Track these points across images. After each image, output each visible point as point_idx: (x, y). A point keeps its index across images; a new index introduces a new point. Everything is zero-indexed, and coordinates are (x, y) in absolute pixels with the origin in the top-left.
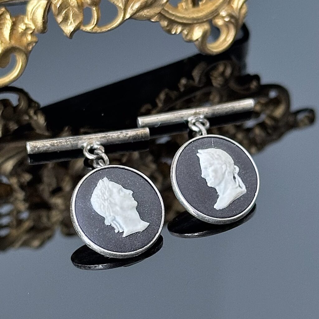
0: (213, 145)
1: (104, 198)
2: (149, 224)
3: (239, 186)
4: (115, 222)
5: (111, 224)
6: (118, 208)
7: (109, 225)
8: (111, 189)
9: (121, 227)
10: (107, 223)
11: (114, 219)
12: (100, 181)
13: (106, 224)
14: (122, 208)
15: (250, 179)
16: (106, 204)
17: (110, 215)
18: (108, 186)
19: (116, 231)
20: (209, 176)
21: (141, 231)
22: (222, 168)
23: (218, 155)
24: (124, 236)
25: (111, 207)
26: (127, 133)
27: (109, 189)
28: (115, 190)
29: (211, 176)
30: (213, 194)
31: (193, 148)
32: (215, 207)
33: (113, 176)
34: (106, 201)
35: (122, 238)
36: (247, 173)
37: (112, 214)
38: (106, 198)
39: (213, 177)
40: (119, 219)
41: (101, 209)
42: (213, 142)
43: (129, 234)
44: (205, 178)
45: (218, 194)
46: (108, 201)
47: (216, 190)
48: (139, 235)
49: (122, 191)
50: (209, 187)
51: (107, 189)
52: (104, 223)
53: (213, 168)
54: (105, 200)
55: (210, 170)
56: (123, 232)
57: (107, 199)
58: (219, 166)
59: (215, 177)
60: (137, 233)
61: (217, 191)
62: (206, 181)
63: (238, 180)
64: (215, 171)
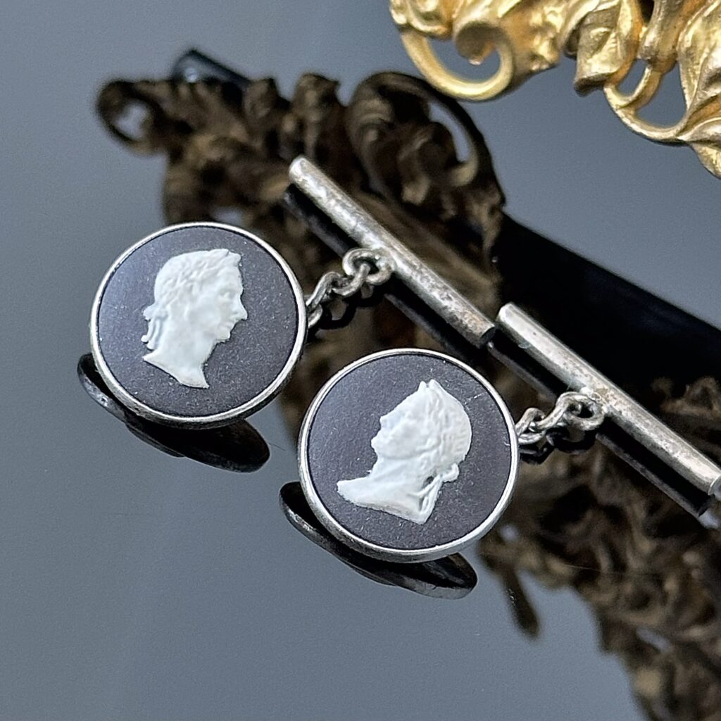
0: (470, 399)
1: (191, 273)
2: (207, 386)
3: (422, 500)
4: (158, 323)
5: (150, 320)
6: (187, 309)
7: (147, 319)
8: (219, 274)
9: (157, 339)
10: (148, 312)
11: (162, 319)
12: (226, 250)
13: (145, 312)
14: (193, 316)
15: (458, 514)
16: (180, 284)
17: (164, 306)
18: (222, 267)
19: (144, 339)
20: (392, 427)
21: (181, 382)
22: (425, 443)
23: (447, 417)
24: (146, 358)
25: (181, 298)
26: (452, 298)
27: (217, 272)
28: (221, 284)
29: (393, 432)
30: (362, 462)
31: (432, 369)
32: (340, 484)
33: (254, 266)
34: (185, 281)
35: (140, 357)
36: (464, 499)
37: (168, 307)
38: (192, 277)
39: (393, 436)
40: (169, 327)
41: (165, 282)
42: (476, 397)
43: (156, 364)
44: (382, 425)
45: (370, 471)
46: (189, 285)
47: (375, 463)
48: (171, 384)
49: (231, 297)
50: (370, 446)
51: (212, 269)
52: (143, 307)
53: (412, 423)
54: (187, 277)
55: (404, 421)
56: (151, 351)
57: (192, 281)
58: (424, 432)
59: (396, 441)
60: (171, 376)
61: (375, 466)
62: (377, 432)
63: (430, 490)
64: (408, 433)
